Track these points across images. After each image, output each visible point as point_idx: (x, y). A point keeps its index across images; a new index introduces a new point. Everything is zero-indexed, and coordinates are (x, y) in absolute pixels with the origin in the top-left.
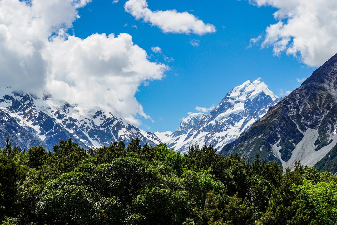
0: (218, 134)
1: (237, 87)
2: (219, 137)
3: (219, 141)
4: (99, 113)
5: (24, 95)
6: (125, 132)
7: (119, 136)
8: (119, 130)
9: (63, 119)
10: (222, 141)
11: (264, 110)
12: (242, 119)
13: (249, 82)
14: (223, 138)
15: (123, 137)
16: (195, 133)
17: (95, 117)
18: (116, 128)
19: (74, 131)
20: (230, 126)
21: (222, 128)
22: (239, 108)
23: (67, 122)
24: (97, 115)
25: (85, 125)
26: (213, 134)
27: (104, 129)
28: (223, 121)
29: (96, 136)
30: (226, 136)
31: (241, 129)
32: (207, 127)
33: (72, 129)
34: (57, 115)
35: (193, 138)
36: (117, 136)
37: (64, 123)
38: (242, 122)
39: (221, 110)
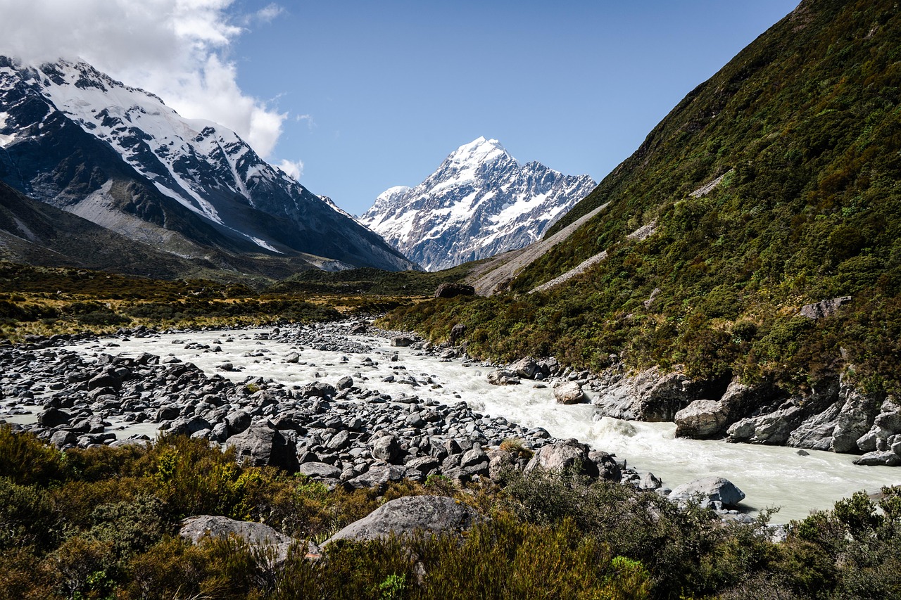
0: (435, 212)
1: (464, 146)
2: (438, 217)
3: (437, 222)
4: (209, 131)
5: (23, 67)
6: (263, 172)
7: (248, 178)
8: (250, 167)
9: (114, 128)
10: (441, 223)
11: (508, 179)
12: (474, 191)
13: (482, 139)
14: (445, 218)
15: (257, 180)
16: (398, 211)
17: (200, 139)
18: (242, 162)
19: (136, 153)
20: (456, 202)
21: (441, 203)
22: (468, 176)
23: (121, 134)
24: (205, 135)
25: (169, 147)
26: (428, 211)
27: (215, 161)
28: (444, 193)
29: (191, 171)
30: (449, 215)
31: (472, 206)
32: (417, 202)
33: (131, 149)
34: (102, 118)
35: (396, 219)
36: (243, 178)
37: (115, 136)
38: (472, 196)
39: (439, 178)
